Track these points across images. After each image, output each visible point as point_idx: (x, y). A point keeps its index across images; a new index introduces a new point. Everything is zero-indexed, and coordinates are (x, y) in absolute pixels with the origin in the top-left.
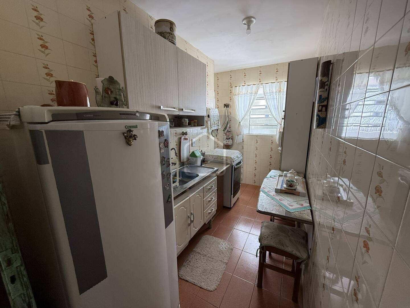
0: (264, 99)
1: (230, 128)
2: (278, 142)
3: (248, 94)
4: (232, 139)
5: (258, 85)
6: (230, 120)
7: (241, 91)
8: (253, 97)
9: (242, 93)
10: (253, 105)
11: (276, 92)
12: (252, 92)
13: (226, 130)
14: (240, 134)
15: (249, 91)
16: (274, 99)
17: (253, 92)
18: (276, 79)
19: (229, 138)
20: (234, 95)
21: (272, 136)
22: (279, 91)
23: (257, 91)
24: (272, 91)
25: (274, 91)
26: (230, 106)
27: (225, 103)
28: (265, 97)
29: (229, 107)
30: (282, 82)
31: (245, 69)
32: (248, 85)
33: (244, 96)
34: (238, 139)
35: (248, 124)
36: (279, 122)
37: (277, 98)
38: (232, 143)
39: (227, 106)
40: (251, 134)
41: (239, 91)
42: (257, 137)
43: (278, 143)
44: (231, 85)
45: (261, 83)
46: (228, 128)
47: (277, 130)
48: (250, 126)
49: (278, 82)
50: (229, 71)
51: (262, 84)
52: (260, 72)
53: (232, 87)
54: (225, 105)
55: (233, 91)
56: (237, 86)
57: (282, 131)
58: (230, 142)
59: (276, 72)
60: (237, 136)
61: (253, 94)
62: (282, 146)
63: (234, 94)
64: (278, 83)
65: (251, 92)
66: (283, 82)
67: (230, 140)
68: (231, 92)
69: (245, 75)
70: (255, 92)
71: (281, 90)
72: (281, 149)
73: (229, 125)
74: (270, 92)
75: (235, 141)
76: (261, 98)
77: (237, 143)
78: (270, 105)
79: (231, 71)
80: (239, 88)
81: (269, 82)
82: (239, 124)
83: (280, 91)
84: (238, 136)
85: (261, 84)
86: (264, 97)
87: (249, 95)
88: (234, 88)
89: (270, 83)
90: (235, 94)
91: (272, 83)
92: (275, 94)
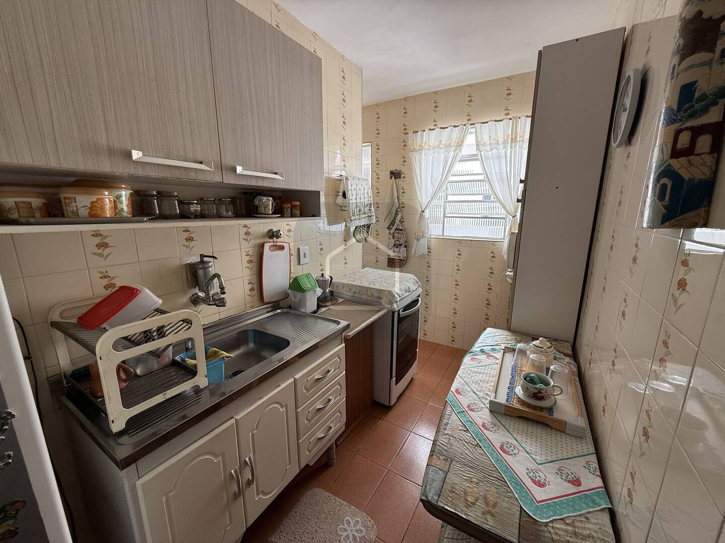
0: (477, 160)
1: (402, 222)
2: (506, 256)
3: (441, 148)
4: (405, 247)
5: (465, 127)
6: (402, 205)
7: (427, 142)
8: (452, 154)
9: (429, 146)
10: (452, 172)
11: (505, 142)
12: (450, 144)
13: (393, 226)
14: (422, 236)
15: (444, 142)
16: (499, 157)
17: (453, 144)
18: (506, 112)
19: (401, 245)
20: (411, 151)
21: (493, 243)
22: (512, 139)
23: (462, 142)
24: (495, 139)
25: (501, 141)
26: (402, 176)
27: (393, 169)
28: (479, 155)
29: (400, 178)
30: (520, 118)
31: (435, 93)
32: (442, 128)
33: (432, 152)
34: (419, 248)
35: (442, 215)
36: (510, 211)
37: (506, 157)
38: (405, 256)
39: (395, 175)
40: (448, 236)
41: (422, 143)
42: (460, 243)
43: (506, 259)
44: (405, 129)
45: (470, 122)
46: (397, 222)
47: (505, 229)
48: (446, 219)
49: (510, 119)
50: (401, 99)
51: (474, 124)
52: (469, 99)
53: (407, 134)
54: (392, 173)
55: (410, 142)
56: (418, 132)
57: (517, 232)
58: (401, 253)
59: (507, 95)
60: (415, 241)
61: (453, 149)
62: (515, 268)
63: (412, 149)
64: (511, 121)
65: (449, 142)
66: (523, 118)
67: (403, 249)
68: (405, 146)
69: (436, 107)
70: (458, 143)
71: (516, 137)
72: (512, 273)
73: (399, 217)
74: (492, 141)
75: (413, 253)
76: (472, 158)
77: (417, 255)
78: (491, 173)
79: (406, 99)
80: (422, 136)
81: (489, 120)
82: (421, 215)
83: (514, 140)
84: (418, 240)
85: (471, 124)
86: (477, 155)
87: (443, 151)
88: (410, 134)
89: (492, 120)
90: (414, 149)
91: (495, 121)
92: (502, 146)
